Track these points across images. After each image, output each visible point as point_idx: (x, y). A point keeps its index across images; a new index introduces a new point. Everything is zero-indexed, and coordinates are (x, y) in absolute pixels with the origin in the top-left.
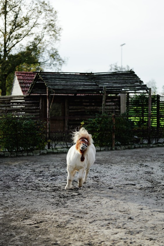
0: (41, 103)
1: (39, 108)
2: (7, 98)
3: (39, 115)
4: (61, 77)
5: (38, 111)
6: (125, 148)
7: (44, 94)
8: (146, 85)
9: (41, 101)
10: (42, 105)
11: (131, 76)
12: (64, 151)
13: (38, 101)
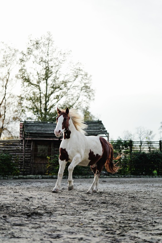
0: (32, 145)
1: (30, 149)
2: (6, 141)
3: (31, 155)
4: (40, 125)
5: (30, 151)
6: (82, 177)
7: (34, 139)
8: (107, 131)
9: (32, 144)
10: (33, 147)
11: (97, 124)
12: (32, 177)
13: (30, 144)
